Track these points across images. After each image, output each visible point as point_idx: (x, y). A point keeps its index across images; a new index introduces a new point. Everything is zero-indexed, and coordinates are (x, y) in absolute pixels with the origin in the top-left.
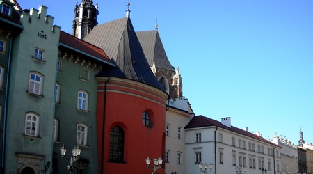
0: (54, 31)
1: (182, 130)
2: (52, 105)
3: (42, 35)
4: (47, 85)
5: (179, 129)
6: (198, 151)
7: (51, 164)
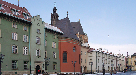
0: (42, 23)
1: (86, 53)
2: (44, 47)
3: (39, 25)
4: (42, 41)
5: (85, 52)
6: (91, 59)
7: (45, 64)
